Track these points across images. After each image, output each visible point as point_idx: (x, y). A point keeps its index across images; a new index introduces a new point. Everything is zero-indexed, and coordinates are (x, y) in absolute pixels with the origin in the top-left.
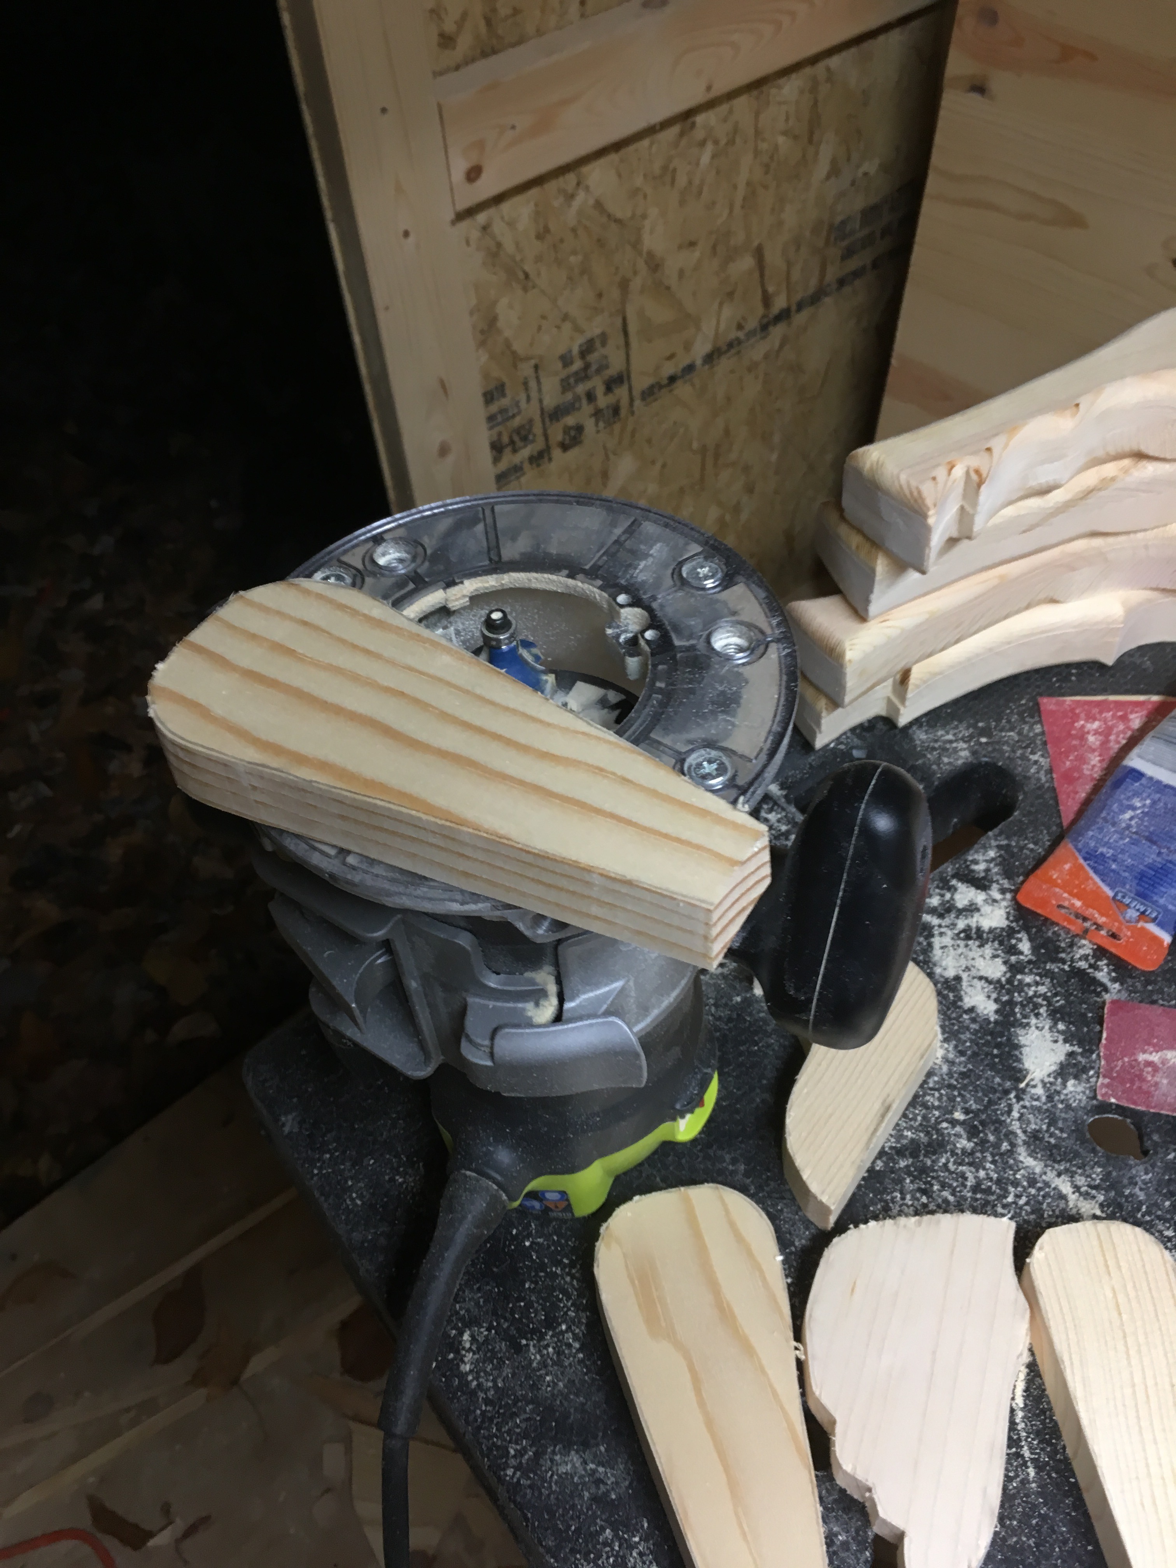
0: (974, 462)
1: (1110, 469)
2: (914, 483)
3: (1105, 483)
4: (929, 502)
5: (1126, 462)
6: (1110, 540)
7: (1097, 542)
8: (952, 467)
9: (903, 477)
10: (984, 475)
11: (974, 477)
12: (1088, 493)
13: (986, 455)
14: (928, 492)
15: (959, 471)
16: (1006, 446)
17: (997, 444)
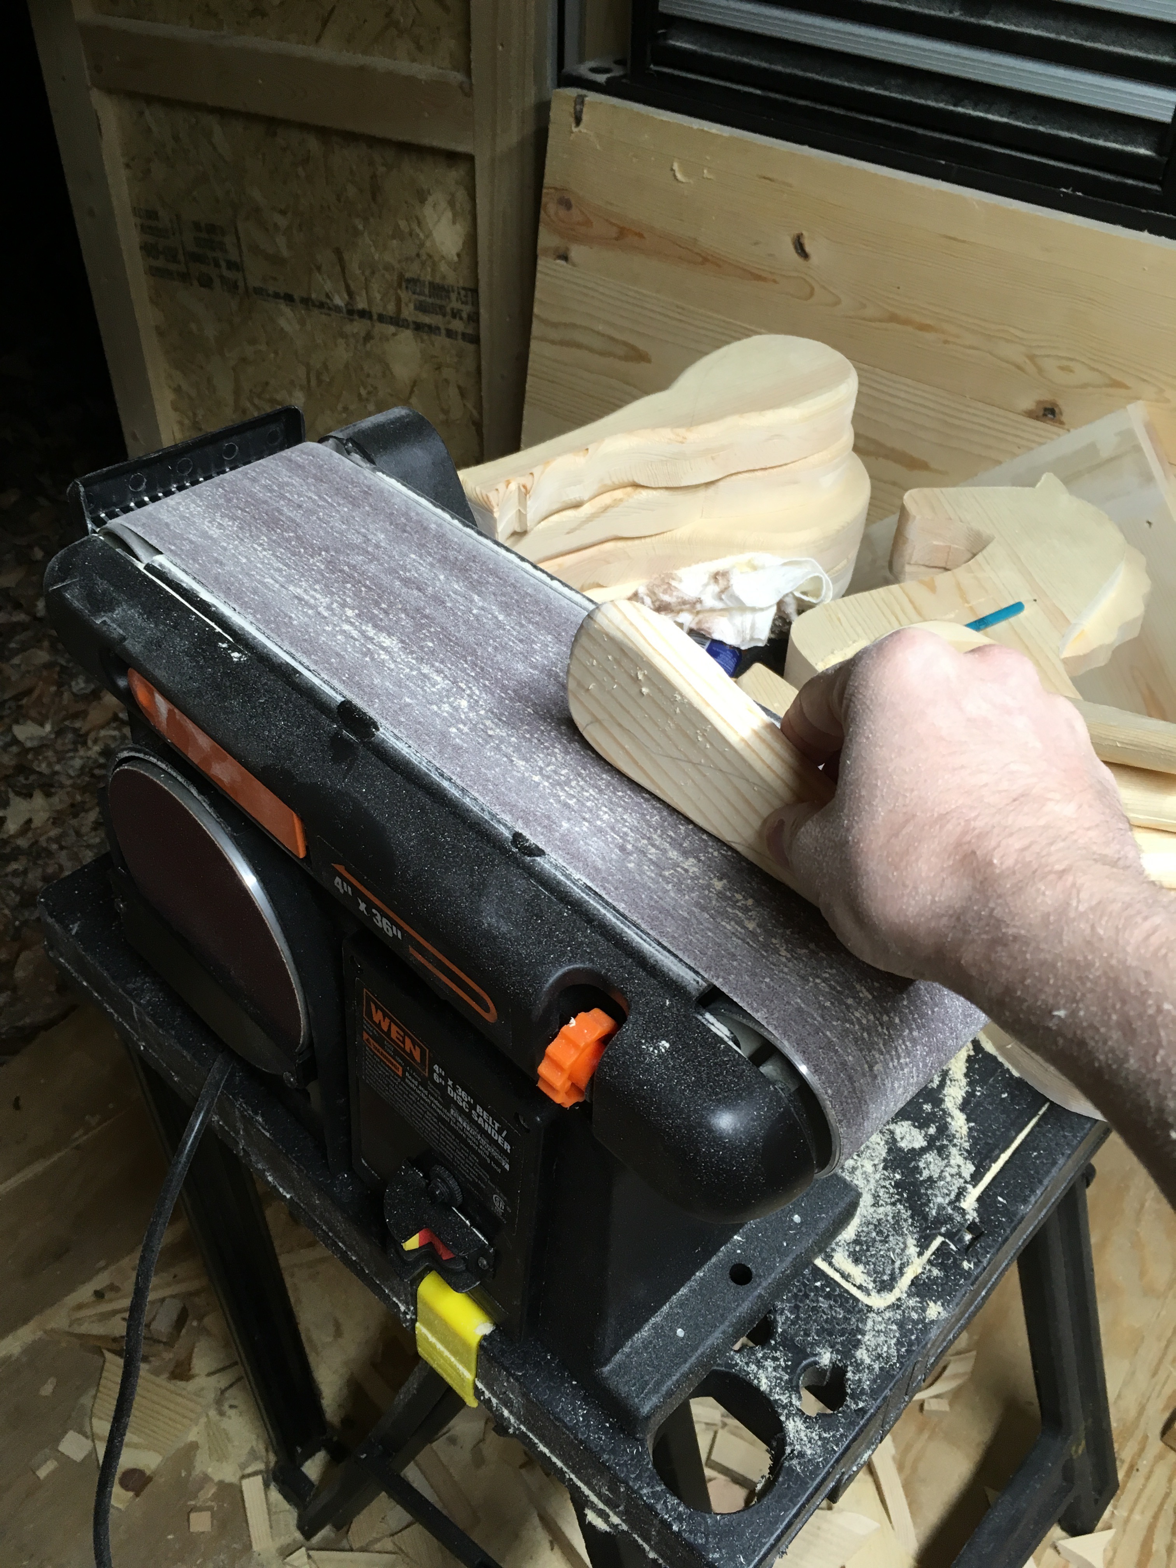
0: (523, 480)
1: (619, 494)
2: (484, 493)
3: (617, 502)
4: (494, 503)
5: (629, 489)
6: (630, 543)
7: (620, 544)
8: (508, 483)
9: (478, 489)
10: (528, 488)
11: (523, 490)
12: (606, 509)
13: (531, 477)
14: (494, 498)
15: (513, 486)
16: (543, 472)
17: (537, 471)
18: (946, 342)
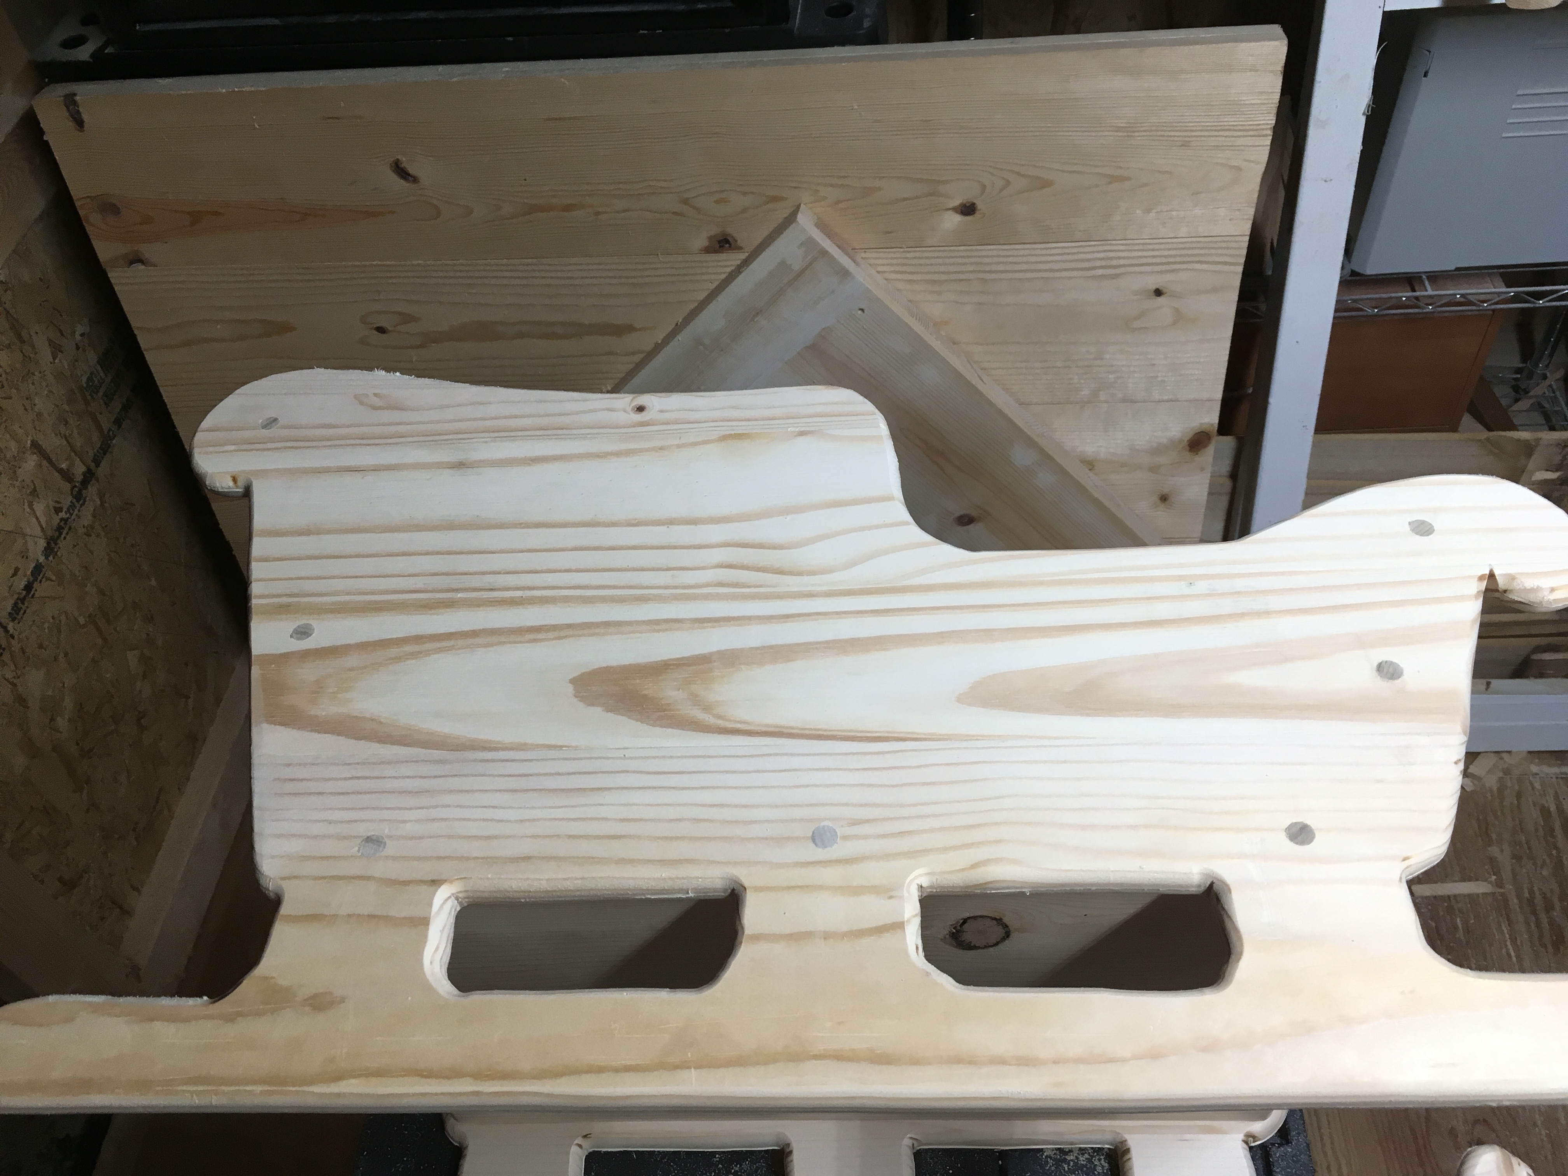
18: (597, 214)
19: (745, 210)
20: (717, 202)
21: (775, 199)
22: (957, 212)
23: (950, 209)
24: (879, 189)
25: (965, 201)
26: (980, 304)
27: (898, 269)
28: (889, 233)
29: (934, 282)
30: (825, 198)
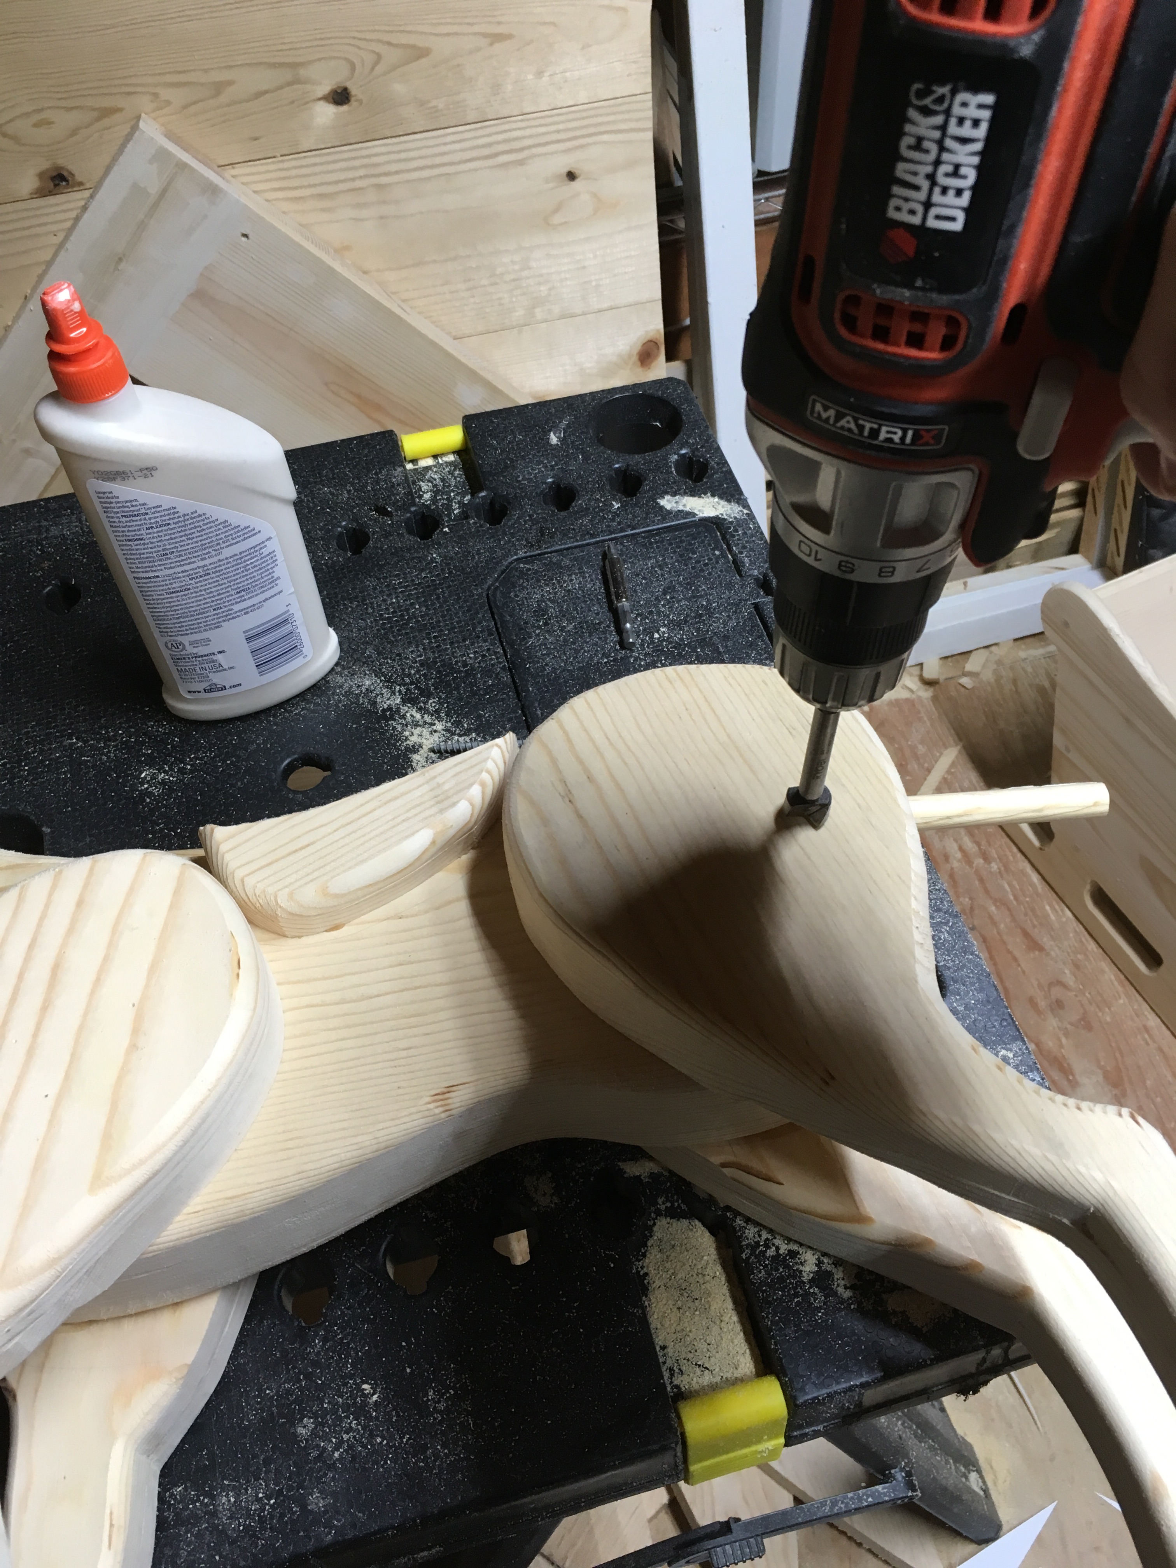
19: (74, 132)
20: (36, 125)
21: (106, 112)
22: (329, 102)
23: (320, 99)
24: (230, 83)
25: (335, 87)
26: (381, 218)
27: (277, 185)
28: (256, 139)
29: (321, 196)
30: (168, 103)
